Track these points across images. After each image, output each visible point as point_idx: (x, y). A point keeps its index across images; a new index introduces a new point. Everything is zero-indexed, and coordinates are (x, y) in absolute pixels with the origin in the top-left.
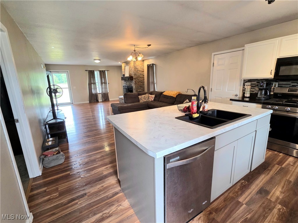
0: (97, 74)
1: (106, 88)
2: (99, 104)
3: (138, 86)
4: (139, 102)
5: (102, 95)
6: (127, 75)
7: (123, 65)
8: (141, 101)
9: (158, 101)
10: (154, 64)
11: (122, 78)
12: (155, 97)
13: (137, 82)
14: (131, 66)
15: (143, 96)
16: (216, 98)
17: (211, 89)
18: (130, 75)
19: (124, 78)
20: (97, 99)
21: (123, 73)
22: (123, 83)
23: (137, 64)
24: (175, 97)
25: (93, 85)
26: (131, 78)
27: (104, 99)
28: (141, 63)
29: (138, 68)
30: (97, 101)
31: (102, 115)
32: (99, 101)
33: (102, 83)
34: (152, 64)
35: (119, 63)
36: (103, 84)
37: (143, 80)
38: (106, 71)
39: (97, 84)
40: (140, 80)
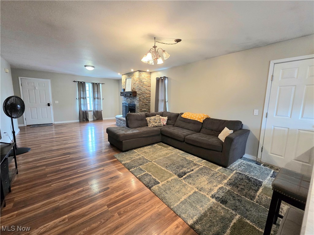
0: (89, 87)
1: (99, 104)
2: (89, 124)
3: (143, 104)
4: (147, 126)
5: (94, 112)
6: (128, 89)
7: (124, 78)
8: (150, 125)
9: (174, 125)
10: (166, 77)
11: (121, 93)
12: (168, 120)
13: (142, 99)
14: (135, 78)
15: (153, 118)
16: (275, 127)
17: (267, 113)
18: (132, 90)
19: (124, 94)
20: (87, 117)
21: (123, 88)
22: (123, 100)
23: (143, 77)
24: (202, 122)
25: (83, 100)
26: (133, 94)
27: (95, 118)
28: (148, 76)
29: (143, 82)
30: (87, 120)
31: (92, 136)
32: (90, 120)
33: (94, 99)
34: (164, 77)
35: (119, 74)
36: (96, 100)
37: (149, 96)
38: (101, 85)
39: (88, 99)
40: (145, 97)
